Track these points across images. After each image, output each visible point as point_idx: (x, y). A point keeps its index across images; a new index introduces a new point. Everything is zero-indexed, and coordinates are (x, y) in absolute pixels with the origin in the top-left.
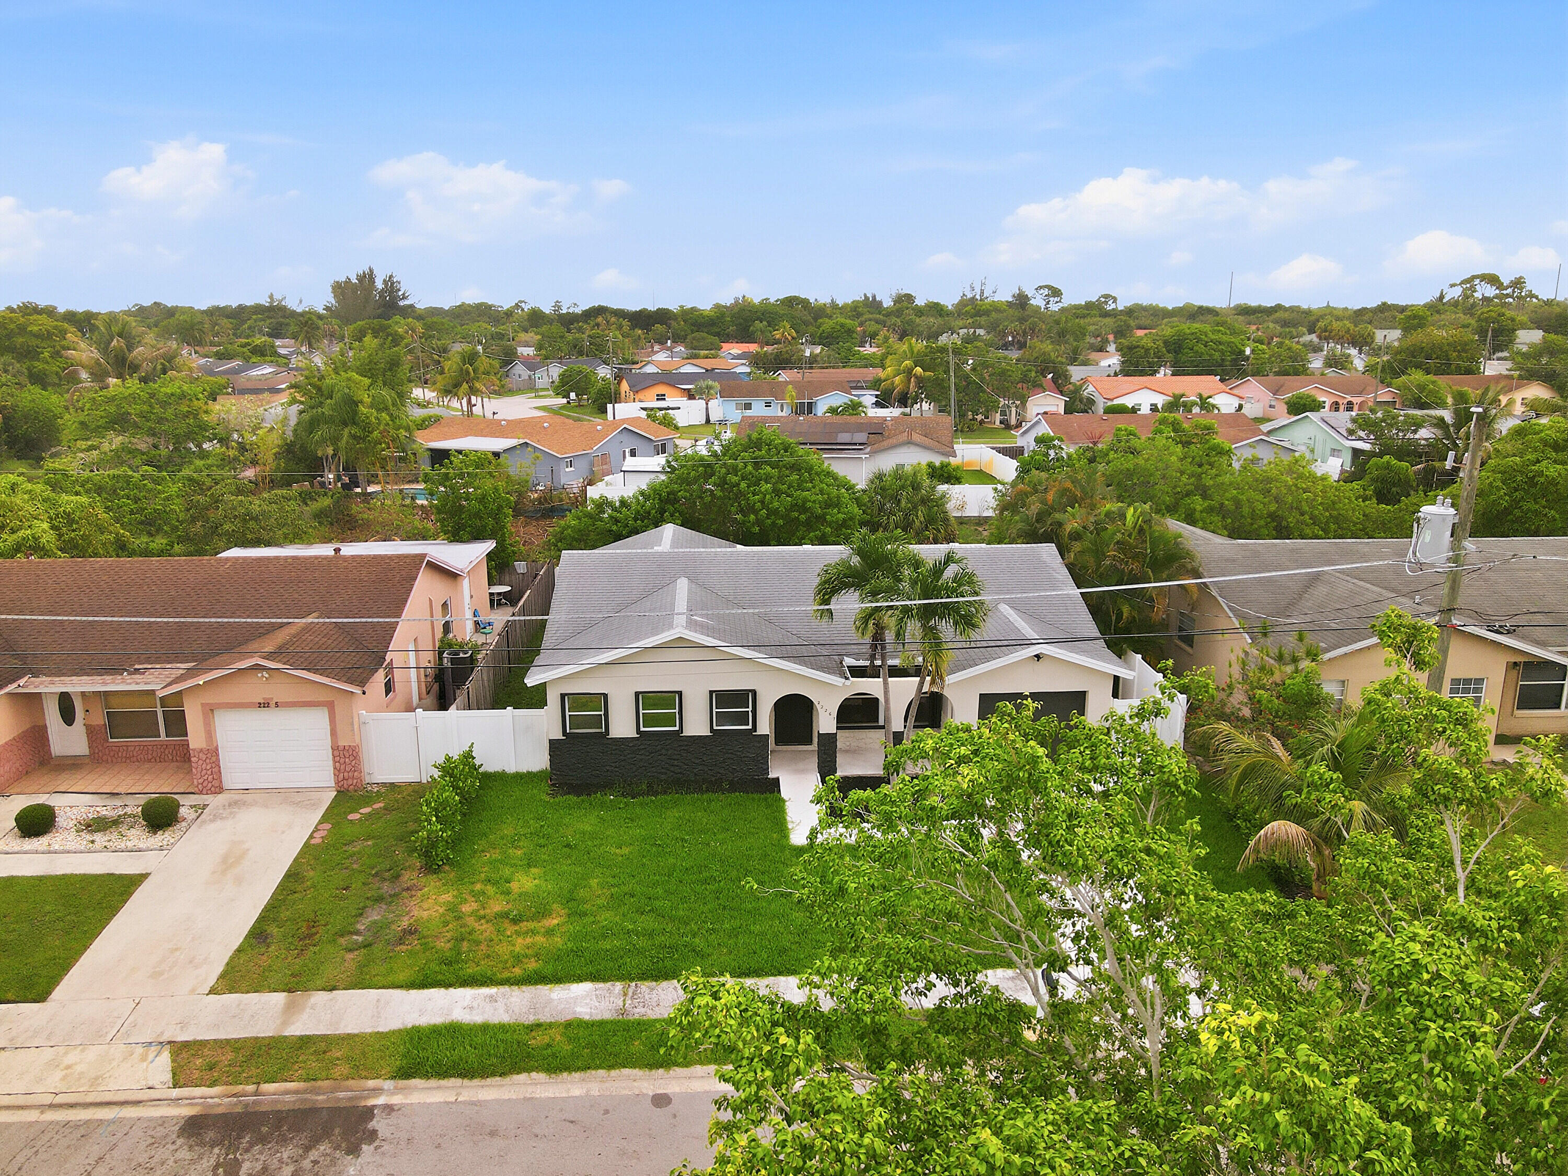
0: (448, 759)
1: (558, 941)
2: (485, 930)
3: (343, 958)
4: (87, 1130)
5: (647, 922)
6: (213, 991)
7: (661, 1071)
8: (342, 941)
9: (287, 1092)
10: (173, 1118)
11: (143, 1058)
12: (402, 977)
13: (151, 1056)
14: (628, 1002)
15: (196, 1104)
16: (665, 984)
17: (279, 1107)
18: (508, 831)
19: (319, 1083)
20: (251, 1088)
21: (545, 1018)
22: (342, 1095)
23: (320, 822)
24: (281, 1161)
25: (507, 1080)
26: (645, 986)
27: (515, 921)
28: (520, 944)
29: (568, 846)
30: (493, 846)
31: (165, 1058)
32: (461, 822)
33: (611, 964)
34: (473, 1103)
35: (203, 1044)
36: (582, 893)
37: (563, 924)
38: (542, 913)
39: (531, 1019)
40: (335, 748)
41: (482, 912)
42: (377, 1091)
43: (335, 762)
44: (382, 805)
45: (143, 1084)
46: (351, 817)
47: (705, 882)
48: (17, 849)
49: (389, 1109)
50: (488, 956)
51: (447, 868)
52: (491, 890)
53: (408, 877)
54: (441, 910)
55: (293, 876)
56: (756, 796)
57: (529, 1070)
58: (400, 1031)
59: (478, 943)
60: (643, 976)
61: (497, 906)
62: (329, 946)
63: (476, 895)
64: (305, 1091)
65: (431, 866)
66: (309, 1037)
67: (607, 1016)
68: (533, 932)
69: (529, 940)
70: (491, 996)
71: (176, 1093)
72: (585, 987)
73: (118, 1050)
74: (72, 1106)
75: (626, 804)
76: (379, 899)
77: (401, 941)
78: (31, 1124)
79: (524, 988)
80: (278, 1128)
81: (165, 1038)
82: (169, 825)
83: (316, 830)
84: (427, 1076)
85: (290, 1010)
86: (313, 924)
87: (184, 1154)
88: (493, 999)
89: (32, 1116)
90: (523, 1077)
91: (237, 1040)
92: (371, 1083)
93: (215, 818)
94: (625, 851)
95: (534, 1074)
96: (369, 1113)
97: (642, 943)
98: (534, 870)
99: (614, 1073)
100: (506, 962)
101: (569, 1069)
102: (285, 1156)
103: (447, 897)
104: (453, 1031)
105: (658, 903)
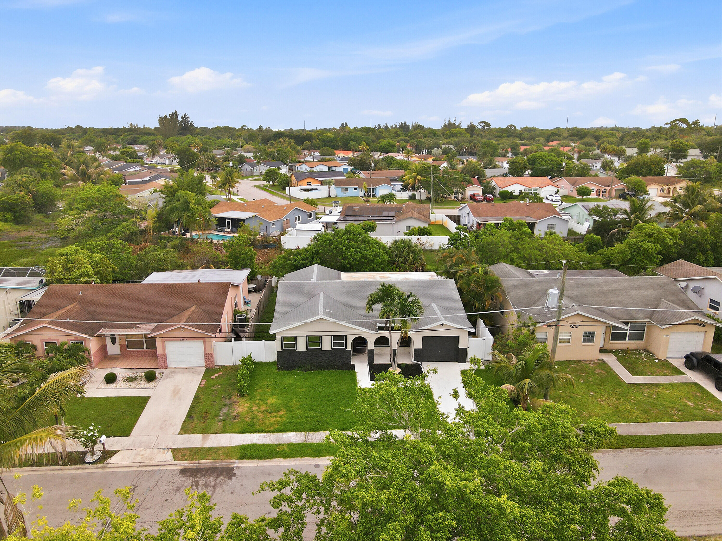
0: (244, 358)
1: (284, 419)
2: (261, 416)
3: (217, 424)
4: (153, 473)
5: (312, 413)
6: (179, 434)
7: (317, 458)
8: (216, 419)
9: (208, 463)
10: (176, 469)
11: (164, 453)
12: (237, 430)
13: (166, 452)
14: (306, 438)
15: (182, 466)
16: (317, 433)
17: (206, 467)
18: (265, 383)
19: (217, 460)
20: (197, 461)
21: (282, 443)
22: (224, 464)
23: (202, 379)
24: (210, 481)
25: (272, 460)
26: (311, 433)
27: (270, 413)
28: (272, 420)
29: (285, 388)
30: (261, 388)
31: (170, 452)
32: (250, 380)
33: (300, 426)
34: (262, 466)
35: (180, 449)
36: (290, 404)
37: (285, 414)
38: (278, 410)
39: (278, 443)
40: (205, 354)
41: (259, 410)
42: (234, 463)
43: (205, 358)
44: (221, 373)
45: (165, 460)
46: (212, 377)
47: (330, 400)
48: (106, 387)
49: (238, 468)
50: (262, 424)
51: (246, 395)
52: (261, 403)
53: (234, 398)
54: (246, 409)
55: (197, 398)
56: (347, 371)
57: (278, 457)
58: (238, 446)
59: (259, 420)
60: (311, 430)
61: (264, 408)
62: (212, 420)
63: (257, 404)
64: (213, 463)
65: (241, 395)
66: (211, 447)
67: (300, 442)
68: (276, 417)
69: (275, 419)
70: (265, 436)
71: (175, 462)
72: (293, 433)
73: (155, 450)
74: (146, 466)
75: (303, 374)
76: (226, 405)
77: (235, 419)
78: (135, 471)
79: (274, 434)
80: (207, 472)
81: (169, 447)
82: (153, 380)
83: (201, 382)
84: (248, 459)
85: (204, 439)
86: (206, 413)
87: (182, 479)
88: (265, 437)
89: (135, 469)
90: (276, 459)
91: (190, 448)
92: (232, 461)
93: (167, 377)
94: (304, 390)
95: (279, 458)
96: (233, 469)
97: (310, 420)
98: (274, 396)
99: (303, 458)
100: (268, 426)
101: (289, 457)
102: (211, 479)
103: (247, 405)
104: (254, 446)
105: (315, 408)
